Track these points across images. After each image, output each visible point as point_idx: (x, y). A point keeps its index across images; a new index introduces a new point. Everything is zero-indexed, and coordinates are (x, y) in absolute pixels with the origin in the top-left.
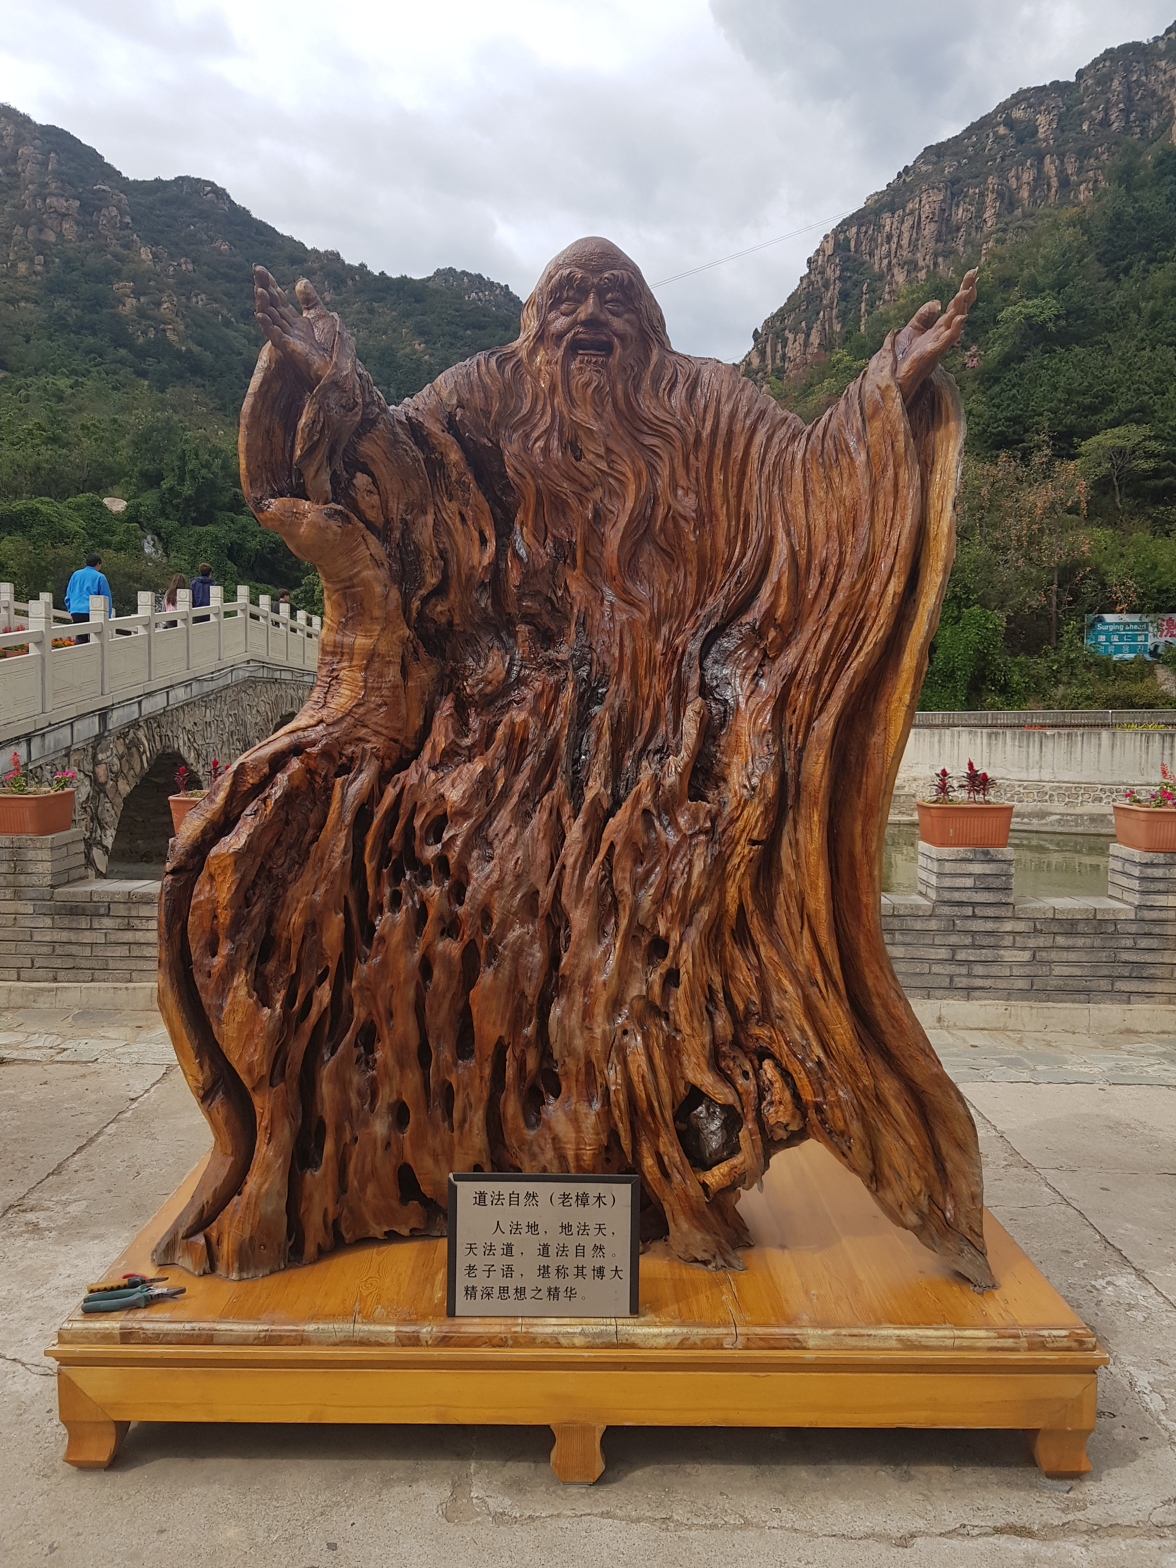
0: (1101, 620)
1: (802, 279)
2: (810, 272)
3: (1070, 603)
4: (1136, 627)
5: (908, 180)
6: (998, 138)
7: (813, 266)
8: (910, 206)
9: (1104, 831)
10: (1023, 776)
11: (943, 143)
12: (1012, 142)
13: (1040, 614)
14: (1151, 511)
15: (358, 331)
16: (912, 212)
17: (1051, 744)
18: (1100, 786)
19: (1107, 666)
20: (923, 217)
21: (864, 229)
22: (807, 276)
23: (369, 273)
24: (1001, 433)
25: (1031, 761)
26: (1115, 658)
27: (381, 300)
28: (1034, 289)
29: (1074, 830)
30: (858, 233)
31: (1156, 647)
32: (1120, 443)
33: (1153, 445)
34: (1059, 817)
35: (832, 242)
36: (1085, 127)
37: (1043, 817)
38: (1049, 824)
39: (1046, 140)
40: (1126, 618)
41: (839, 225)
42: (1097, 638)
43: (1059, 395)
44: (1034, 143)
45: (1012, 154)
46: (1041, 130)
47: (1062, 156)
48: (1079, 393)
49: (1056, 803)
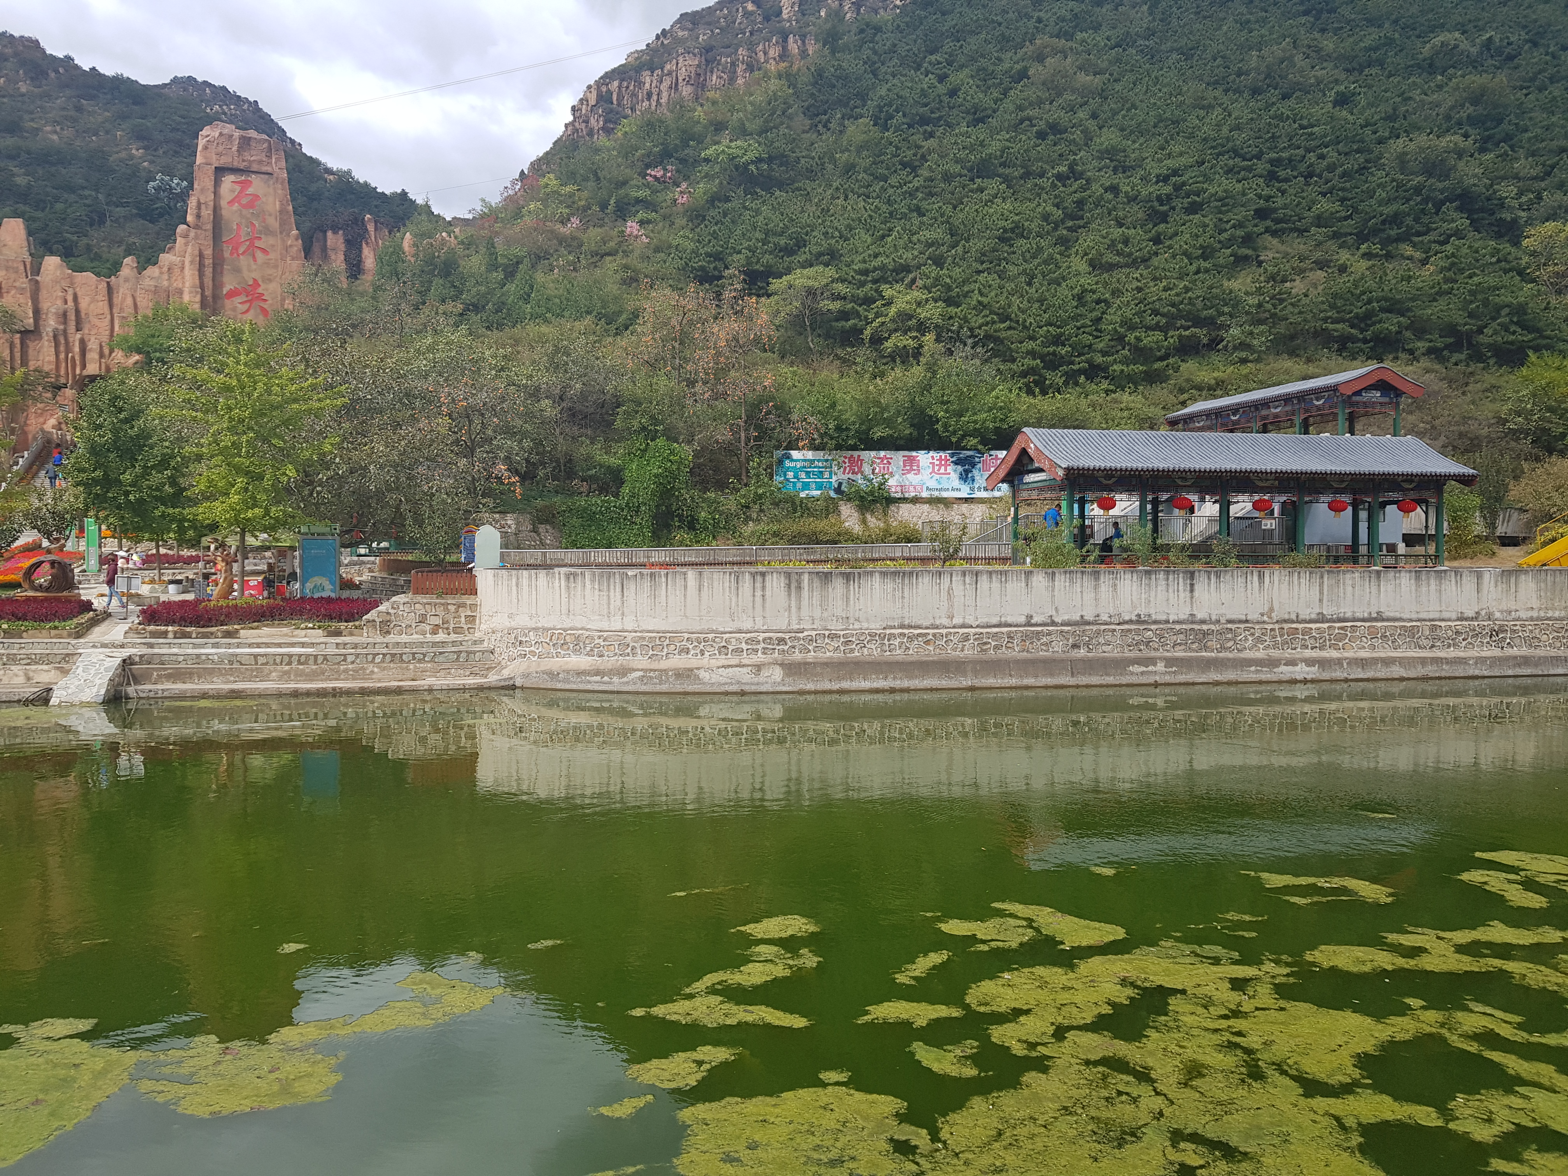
0: (789, 457)
1: (566, 126)
2: (574, 120)
3: (756, 439)
4: (820, 464)
5: (666, 42)
6: (747, 14)
7: (577, 114)
8: (668, 67)
9: (690, 688)
10: (605, 625)
11: (697, 12)
12: (759, 19)
13: (730, 450)
14: (839, 351)
15: (62, 129)
16: (670, 73)
17: (632, 587)
18: (686, 635)
19: (793, 503)
20: (680, 79)
21: (625, 84)
22: (572, 123)
23: (77, 67)
24: (702, 268)
25: (612, 607)
26: (803, 495)
27: (92, 98)
28: (742, 132)
29: (658, 688)
30: (620, 87)
31: (840, 484)
32: (810, 283)
33: (841, 288)
34: (641, 673)
35: (594, 93)
36: (823, 14)
37: (624, 674)
38: (630, 682)
39: (789, 21)
40: (810, 455)
41: (601, 78)
42: (785, 475)
43: (758, 235)
44: (779, 22)
45: (760, 30)
46: (785, 12)
47: (803, 37)
48: (775, 234)
49: (639, 657)
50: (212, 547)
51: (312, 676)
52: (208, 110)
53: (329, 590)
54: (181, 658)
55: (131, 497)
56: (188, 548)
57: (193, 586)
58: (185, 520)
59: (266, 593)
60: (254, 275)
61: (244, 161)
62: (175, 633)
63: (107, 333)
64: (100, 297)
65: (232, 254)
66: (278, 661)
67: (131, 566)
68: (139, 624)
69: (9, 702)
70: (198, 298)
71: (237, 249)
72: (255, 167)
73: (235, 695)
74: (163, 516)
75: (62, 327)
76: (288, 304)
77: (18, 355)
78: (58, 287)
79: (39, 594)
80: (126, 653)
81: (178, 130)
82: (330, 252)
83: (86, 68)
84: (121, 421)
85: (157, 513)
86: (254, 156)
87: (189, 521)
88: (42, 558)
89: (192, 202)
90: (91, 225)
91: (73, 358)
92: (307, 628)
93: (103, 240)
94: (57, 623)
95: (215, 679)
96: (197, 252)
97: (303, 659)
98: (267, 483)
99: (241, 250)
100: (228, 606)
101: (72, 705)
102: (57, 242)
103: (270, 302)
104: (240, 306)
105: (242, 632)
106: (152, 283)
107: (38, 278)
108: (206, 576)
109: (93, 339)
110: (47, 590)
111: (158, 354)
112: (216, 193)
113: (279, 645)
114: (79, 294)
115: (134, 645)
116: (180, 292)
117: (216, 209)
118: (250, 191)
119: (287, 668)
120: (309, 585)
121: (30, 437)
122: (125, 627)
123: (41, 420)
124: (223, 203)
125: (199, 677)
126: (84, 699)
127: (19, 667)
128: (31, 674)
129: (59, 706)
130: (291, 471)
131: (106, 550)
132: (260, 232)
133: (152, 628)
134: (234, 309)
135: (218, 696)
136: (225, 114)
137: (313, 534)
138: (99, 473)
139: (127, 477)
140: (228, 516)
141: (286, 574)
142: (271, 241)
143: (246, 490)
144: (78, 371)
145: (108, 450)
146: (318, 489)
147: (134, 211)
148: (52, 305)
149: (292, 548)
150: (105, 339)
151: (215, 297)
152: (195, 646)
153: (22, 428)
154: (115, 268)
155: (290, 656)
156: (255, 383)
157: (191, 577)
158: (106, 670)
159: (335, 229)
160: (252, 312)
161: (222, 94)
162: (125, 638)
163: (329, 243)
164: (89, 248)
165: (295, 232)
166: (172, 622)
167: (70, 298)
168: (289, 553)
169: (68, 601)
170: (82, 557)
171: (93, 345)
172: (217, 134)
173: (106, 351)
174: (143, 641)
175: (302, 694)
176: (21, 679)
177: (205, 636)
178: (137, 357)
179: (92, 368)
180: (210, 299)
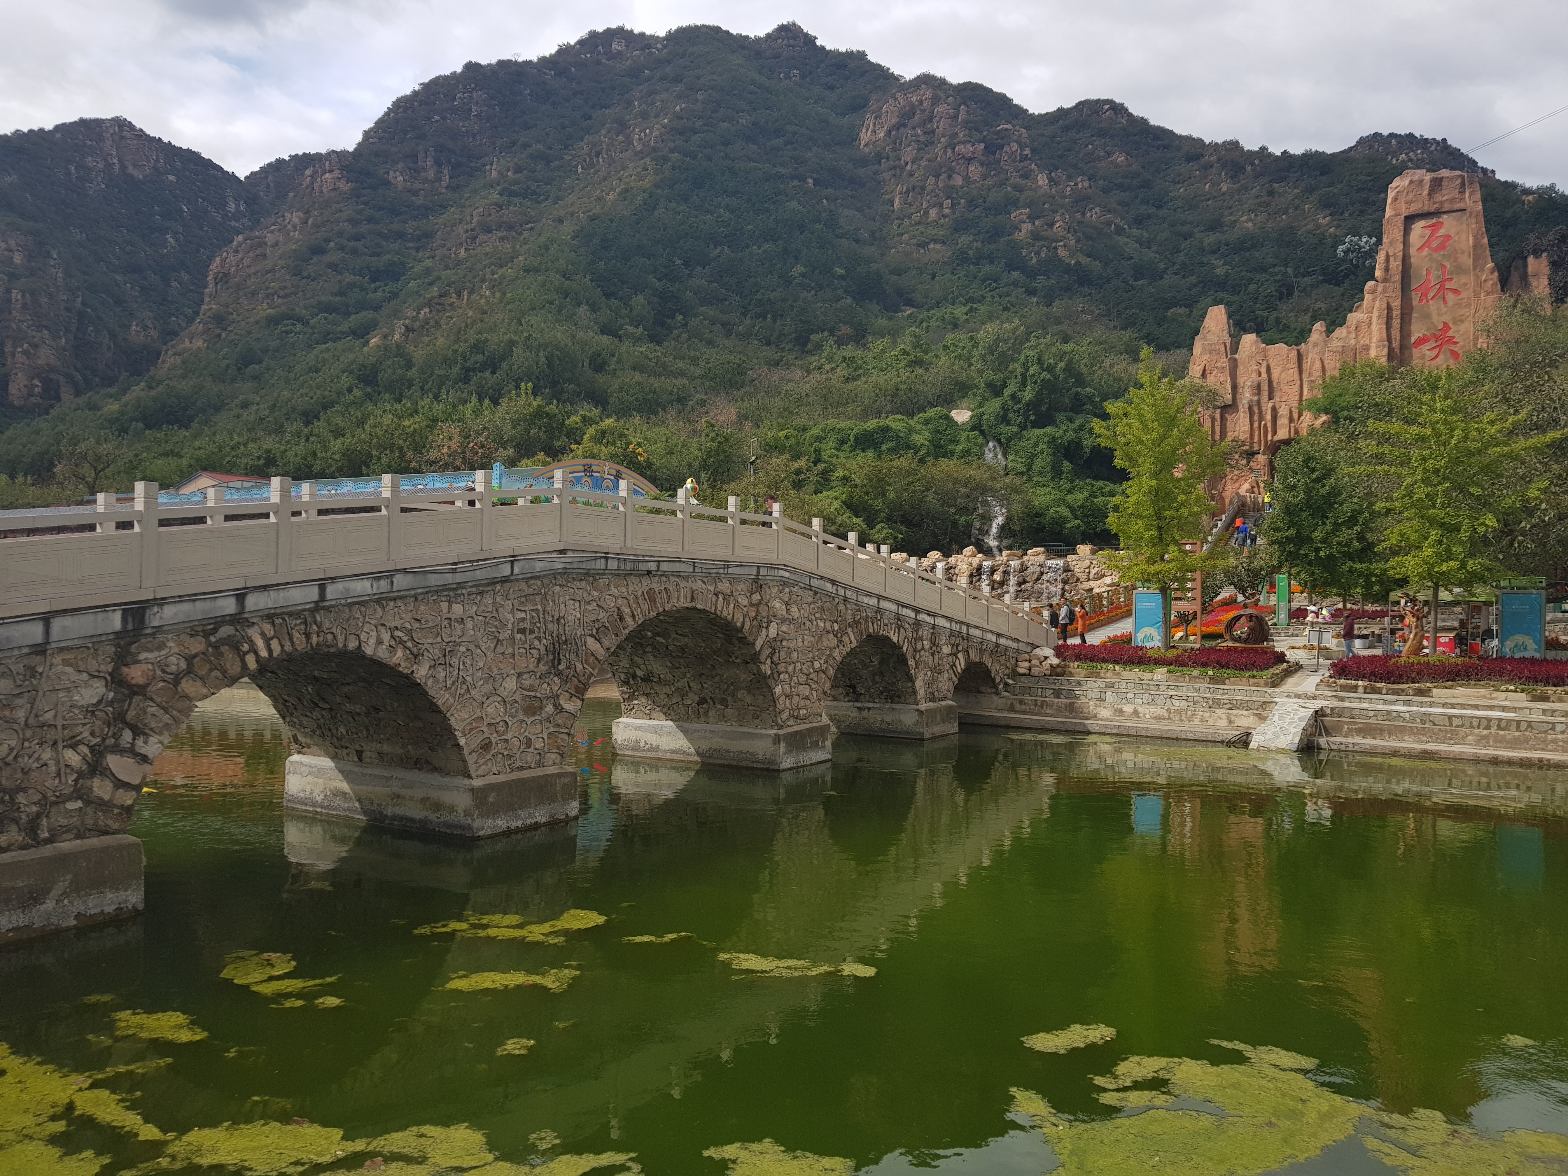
15: (1256, 215)
23: (1270, 155)
27: (1282, 179)
50: (1403, 602)
51: (1513, 744)
52: (1394, 161)
53: (1532, 650)
54: (1371, 714)
55: (1322, 554)
56: (1372, 603)
57: (1380, 641)
58: (1372, 574)
59: (1458, 650)
60: (1444, 318)
61: (1435, 203)
62: (1365, 688)
63: (1297, 398)
64: (1290, 365)
65: (1420, 301)
66: (1475, 723)
67: (1320, 620)
68: (1330, 677)
69: (1214, 742)
70: (1386, 350)
71: (1426, 295)
72: (1447, 207)
73: (1427, 755)
74: (1350, 571)
75: (1256, 398)
76: (1482, 343)
77: (1218, 429)
78: (1254, 361)
79: (1237, 645)
80: (1318, 704)
81: (1364, 189)
82: (1531, 279)
83: (1278, 153)
84: (1314, 481)
85: (1345, 568)
86: (1445, 196)
87: (1376, 575)
88: (1242, 612)
89: (1381, 257)
90: (1280, 299)
91: (1265, 425)
92: (1507, 691)
93: (1291, 311)
94: (1255, 673)
95: (1406, 738)
96: (1385, 306)
97: (1503, 724)
98: (1464, 535)
99: (1431, 295)
100: (1419, 663)
101: (1270, 751)
102: (1249, 321)
103: (1461, 343)
104: (1428, 353)
105: (1435, 691)
106: (1340, 344)
107: (1237, 356)
108: (1393, 632)
109: (1283, 406)
110: (1246, 641)
111: (1346, 413)
112: (1406, 243)
113: (1476, 707)
114: (1272, 365)
115: (1325, 698)
116: (1367, 348)
117: (1406, 258)
118: (1442, 232)
119: (1485, 732)
120: (1509, 644)
121: (1227, 501)
122: (1317, 679)
123: (1237, 485)
124: (1413, 251)
125: (1390, 734)
126: (1280, 746)
127: (1223, 711)
128: (1233, 718)
129: (1258, 750)
130: (1491, 521)
131: (1295, 605)
132: (1452, 273)
133: (1342, 681)
134: (1423, 357)
135: (1410, 755)
136: (1411, 160)
137: (1513, 588)
138: (1292, 531)
139: (1318, 534)
140: (1421, 570)
141: (1481, 631)
142: (1463, 279)
143: (1440, 542)
144: (1269, 438)
145: (1301, 509)
146: (1520, 538)
147: (1320, 278)
148: (1247, 379)
149: (1488, 604)
150: (1295, 404)
151: (1403, 347)
152: (1385, 702)
153: (1220, 494)
154: (1303, 335)
155: (1489, 720)
156: (1452, 430)
157: (1377, 632)
158: (1300, 719)
159: (1537, 253)
160: (1441, 357)
161: (1410, 141)
162: (1317, 690)
163: (1530, 269)
164: (1278, 321)
165: (1490, 265)
166: (1363, 677)
167: (1263, 370)
168: (1484, 608)
169: (1265, 652)
170: (1273, 611)
171: (1283, 411)
172: (1407, 182)
173: (1296, 416)
174: (1334, 694)
175: (1502, 762)
176: (1224, 722)
177: (1396, 692)
178: (1324, 418)
179: (1282, 434)
180: (1397, 351)
